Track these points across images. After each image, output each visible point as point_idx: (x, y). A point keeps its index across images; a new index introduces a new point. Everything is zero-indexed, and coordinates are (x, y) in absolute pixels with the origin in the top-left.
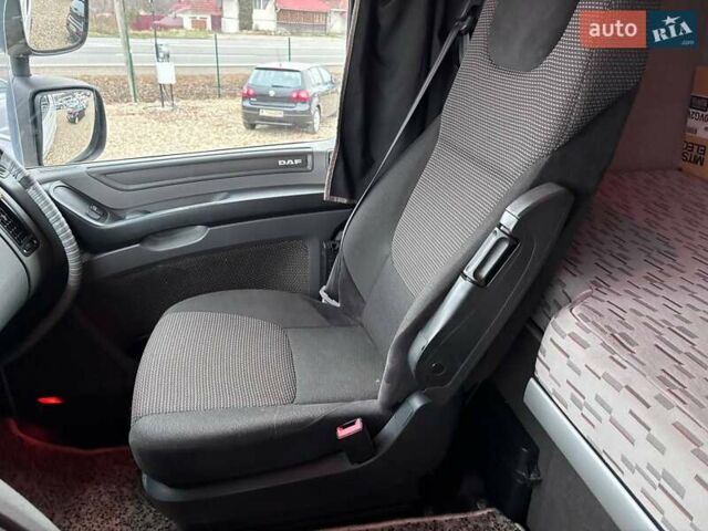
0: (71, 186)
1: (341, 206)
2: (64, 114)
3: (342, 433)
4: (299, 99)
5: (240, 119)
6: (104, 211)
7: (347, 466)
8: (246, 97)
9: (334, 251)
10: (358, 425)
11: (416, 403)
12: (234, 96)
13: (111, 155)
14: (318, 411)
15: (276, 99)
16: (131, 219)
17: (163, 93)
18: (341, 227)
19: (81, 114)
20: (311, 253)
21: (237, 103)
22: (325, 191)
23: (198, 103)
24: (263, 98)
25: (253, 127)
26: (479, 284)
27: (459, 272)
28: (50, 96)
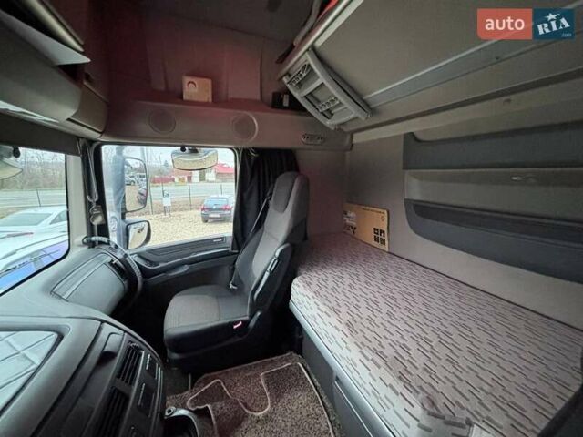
0: (140, 255)
1: (235, 254)
2: (136, 230)
3: (235, 327)
4: (226, 209)
5: (200, 219)
6: (152, 263)
7: (238, 339)
8: (203, 209)
9: (234, 269)
10: (241, 323)
11: (259, 314)
12: (198, 209)
13: (153, 244)
14: (228, 321)
15: (216, 209)
16: (161, 265)
17: (165, 210)
18: (235, 261)
19: (142, 229)
20: (226, 271)
21: (199, 212)
22: (230, 249)
23: (181, 213)
24: (210, 209)
25: (206, 221)
26: (271, 273)
27: (266, 270)
28: (133, 226)
